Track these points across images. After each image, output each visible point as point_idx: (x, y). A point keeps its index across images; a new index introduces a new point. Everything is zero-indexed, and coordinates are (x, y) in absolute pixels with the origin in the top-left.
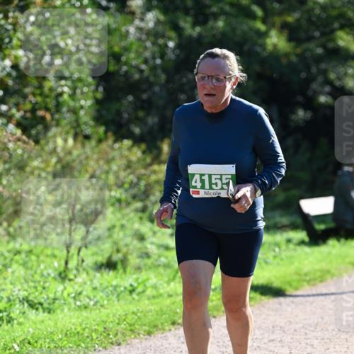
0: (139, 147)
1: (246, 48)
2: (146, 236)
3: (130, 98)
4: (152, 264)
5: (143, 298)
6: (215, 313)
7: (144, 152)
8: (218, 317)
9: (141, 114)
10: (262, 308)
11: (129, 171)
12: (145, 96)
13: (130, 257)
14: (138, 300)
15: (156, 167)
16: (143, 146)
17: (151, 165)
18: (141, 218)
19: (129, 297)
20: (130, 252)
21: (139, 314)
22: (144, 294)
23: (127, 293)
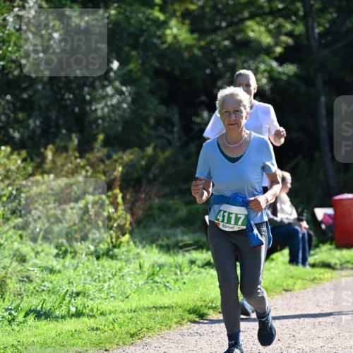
0: (19, 154)
1: (142, 40)
2: (28, 257)
3: (8, 97)
4: (34, 288)
5: (24, 329)
6: (108, 346)
7: (24, 160)
8: (111, 349)
9: (21, 115)
10: (161, 340)
11: (7, 182)
12: (25, 96)
13: (8, 281)
14: (19, 331)
15: (38, 178)
16: (24, 153)
17: (32, 175)
18: (21, 237)
19: (8, 328)
20: (9, 275)
21: (19, 347)
22: (26, 324)
23: (6, 322)
